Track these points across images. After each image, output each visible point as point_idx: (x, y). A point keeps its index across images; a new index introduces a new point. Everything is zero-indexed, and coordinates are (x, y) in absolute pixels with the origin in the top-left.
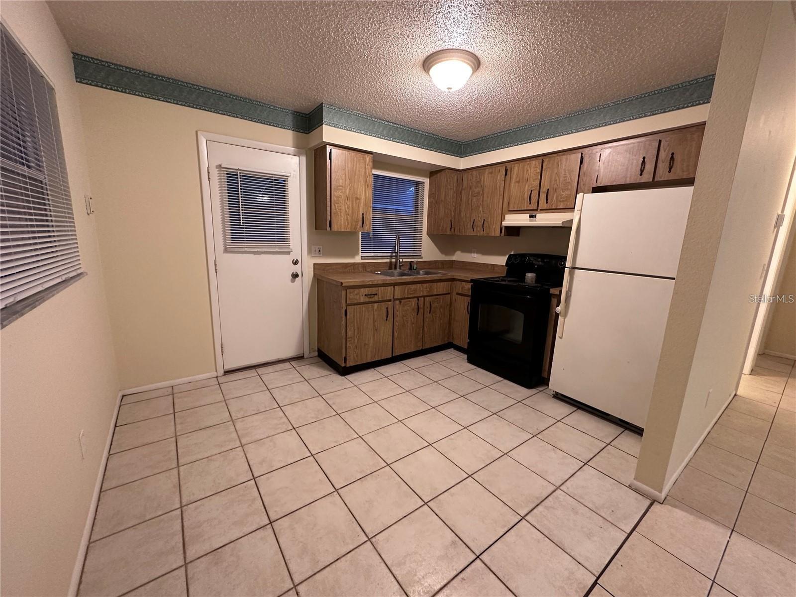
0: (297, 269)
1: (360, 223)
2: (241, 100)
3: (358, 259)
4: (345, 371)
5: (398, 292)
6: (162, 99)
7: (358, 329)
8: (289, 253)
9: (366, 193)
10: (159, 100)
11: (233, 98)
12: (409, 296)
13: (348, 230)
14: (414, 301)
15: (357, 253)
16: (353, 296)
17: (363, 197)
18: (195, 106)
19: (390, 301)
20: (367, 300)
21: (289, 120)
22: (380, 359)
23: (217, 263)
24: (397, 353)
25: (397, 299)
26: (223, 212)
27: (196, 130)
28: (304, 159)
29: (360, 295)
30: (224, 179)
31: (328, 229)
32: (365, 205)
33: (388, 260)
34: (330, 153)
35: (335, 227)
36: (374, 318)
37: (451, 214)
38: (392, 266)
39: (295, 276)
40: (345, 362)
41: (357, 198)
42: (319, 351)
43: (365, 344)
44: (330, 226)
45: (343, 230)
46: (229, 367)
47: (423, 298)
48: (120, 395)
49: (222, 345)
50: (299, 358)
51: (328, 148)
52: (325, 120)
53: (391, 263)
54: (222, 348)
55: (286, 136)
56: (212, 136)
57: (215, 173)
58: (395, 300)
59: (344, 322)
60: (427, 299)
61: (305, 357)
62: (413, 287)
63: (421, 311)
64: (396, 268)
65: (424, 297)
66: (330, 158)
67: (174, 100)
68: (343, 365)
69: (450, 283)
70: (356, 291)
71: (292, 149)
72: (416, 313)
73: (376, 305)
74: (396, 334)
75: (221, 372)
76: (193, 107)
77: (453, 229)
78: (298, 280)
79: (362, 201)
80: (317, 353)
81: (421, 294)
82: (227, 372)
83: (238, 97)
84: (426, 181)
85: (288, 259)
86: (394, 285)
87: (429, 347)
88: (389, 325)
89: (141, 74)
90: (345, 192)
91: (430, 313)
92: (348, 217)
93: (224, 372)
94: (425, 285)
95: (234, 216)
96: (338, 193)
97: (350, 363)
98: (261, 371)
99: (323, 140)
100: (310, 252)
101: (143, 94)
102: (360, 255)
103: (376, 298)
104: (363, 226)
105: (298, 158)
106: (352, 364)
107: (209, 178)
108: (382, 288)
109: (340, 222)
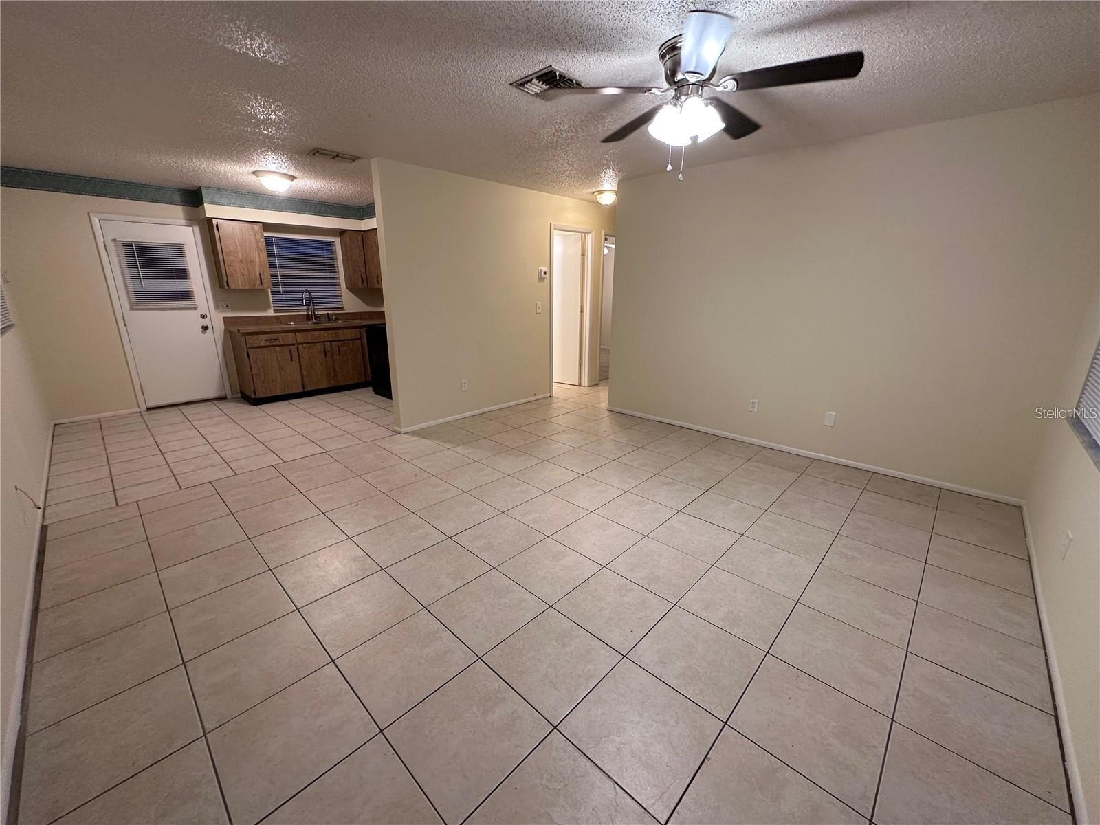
0: (206, 322)
1: (259, 282)
3: (271, 312)
4: (257, 402)
5: (300, 337)
6: (52, 190)
7: (263, 367)
8: (196, 309)
9: (260, 257)
10: (49, 190)
12: (313, 341)
13: (247, 288)
14: (319, 346)
15: (269, 307)
16: (252, 341)
17: (257, 259)
18: (84, 193)
19: (293, 345)
20: (268, 344)
21: (177, 197)
22: (290, 392)
23: (125, 319)
24: (309, 388)
25: (301, 344)
27: (88, 212)
28: (197, 229)
29: (261, 340)
30: (121, 249)
31: (226, 287)
32: (261, 266)
33: (305, 313)
34: (217, 226)
35: (232, 286)
36: (277, 359)
37: (360, 270)
38: (308, 318)
39: (205, 328)
40: (255, 394)
41: (251, 261)
42: (241, 392)
43: (273, 380)
44: (228, 285)
45: (241, 288)
46: (151, 404)
47: (329, 343)
48: (52, 424)
49: (141, 385)
50: (223, 398)
51: (214, 222)
52: (205, 199)
53: (308, 315)
54: (141, 388)
55: (178, 211)
56: (105, 216)
57: (111, 246)
58: (298, 344)
59: (247, 362)
60: (335, 343)
61: (228, 397)
62: (317, 333)
63: (329, 354)
64: (313, 319)
65: (331, 342)
66: (218, 229)
67: (63, 190)
68: (253, 397)
69: (358, 330)
70: (255, 337)
71: (183, 222)
72: (324, 356)
73: (278, 348)
74: (305, 373)
75: (145, 409)
76: (82, 194)
77: (365, 283)
78: (210, 331)
79: (257, 263)
80: (239, 395)
81: (327, 340)
82: (149, 409)
84: (337, 240)
85: (195, 315)
86: (295, 331)
87: (344, 384)
88: (295, 364)
89: (29, 172)
90: (238, 256)
91: (340, 354)
92: (245, 276)
93: (148, 409)
94: (329, 332)
95: (135, 278)
96: (231, 258)
97: (260, 395)
98: (185, 409)
99: (207, 216)
100: (217, 307)
102: (272, 309)
103: (277, 343)
104: (261, 284)
105: (191, 228)
106: (262, 396)
107: (106, 250)
108: (283, 334)
109: (238, 282)
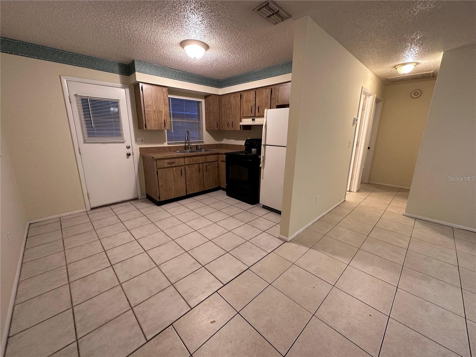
0: (130, 151)
1: (163, 125)
2: (86, 58)
3: (166, 145)
4: (160, 203)
5: (187, 161)
6: (36, 57)
7: (165, 181)
8: (124, 142)
9: (165, 109)
10: (34, 58)
11: (81, 56)
12: (194, 163)
13: (156, 129)
14: (197, 166)
15: (165, 141)
16: (160, 164)
17: (164, 111)
18: (57, 61)
19: (183, 166)
20: (169, 165)
21: (117, 68)
22: (179, 196)
23: (80, 149)
24: (189, 193)
25: (187, 165)
26: (81, 121)
27: (60, 74)
28: (128, 90)
29: (165, 164)
30: (80, 102)
31: (145, 128)
32: (165, 115)
33: (184, 145)
34: (142, 87)
35: (149, 128)
36: (174, 175)
37: (217, 119)
38: (186, 148)
39: (129, 155)
40: (159, 199)
41: (160, 112)
42: (147, 195)
43: (170, 189)
44: (146, 127)
45: (153, 129)
46: (93, 206)
47: (201, 164)
48: (28, 223)
49: (88, 194)
50: (136, 199)
51: (141, 85)
52: (136, 69)
53: (185, 146)
54: (88, 195)
55: (116, 77)
56: (71, 78)
57: (74, 99)
58: (185, 165)
59: (156, 178)
60: (204, 164)
61: (139, 198)
62: (195, 158)
63: (201, 171)
64: (188, 149)
65: (202, 163)
66: (142, 90)
67: (44, 58)
68: (158, 200)
69: (217, 155)
70: (162, 161)
71: (120, 85)
72: (198, 172)
73: (174, 168)
74: (188, 183)
75: (90, 209)
76: (56, 62)
77: (218, 127)
78: (131, 157)
79: (164, 113)
81: (201, 162)
82: (92, 209)
83: (84, 56)
84: (203, 101)
85: (124, 146)
86: (184, 157)
87: (207, 189)
88: (183, 179)
89: (20, 43)
90: (153, 108)
91: (206, 171)
92: (156, 122)
94: (202, 157)
95: (88, 123)
96: (149, 109)
97: (162, 199)
98: (112, 207)
99: (137, 80)
100: (136, 141)
101: (23, 55)
102: (167, 142)
103: (174, 165)
104: (165, 127)
105: (124, 89)
106: (163, 200)
107: (70, 102)
108: (177, 159)
109: (152, 125)
